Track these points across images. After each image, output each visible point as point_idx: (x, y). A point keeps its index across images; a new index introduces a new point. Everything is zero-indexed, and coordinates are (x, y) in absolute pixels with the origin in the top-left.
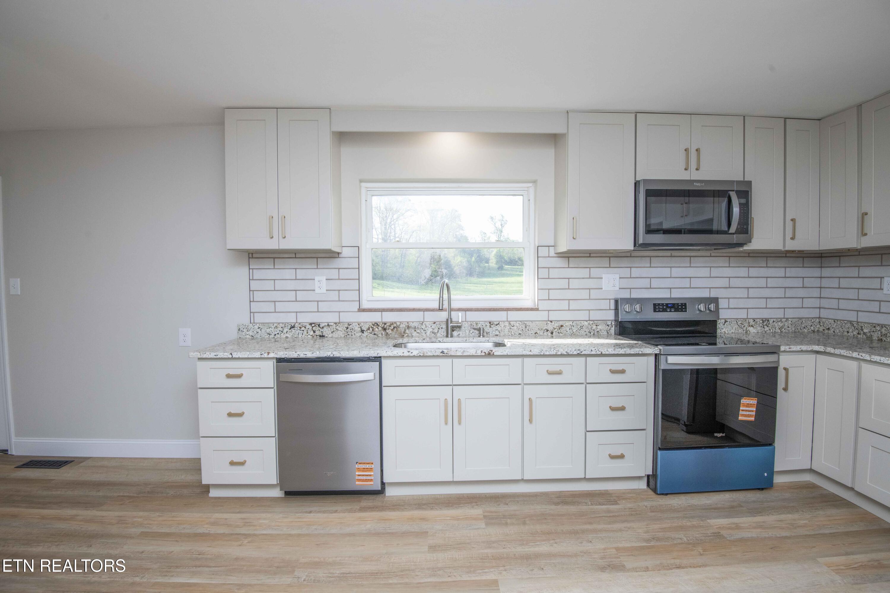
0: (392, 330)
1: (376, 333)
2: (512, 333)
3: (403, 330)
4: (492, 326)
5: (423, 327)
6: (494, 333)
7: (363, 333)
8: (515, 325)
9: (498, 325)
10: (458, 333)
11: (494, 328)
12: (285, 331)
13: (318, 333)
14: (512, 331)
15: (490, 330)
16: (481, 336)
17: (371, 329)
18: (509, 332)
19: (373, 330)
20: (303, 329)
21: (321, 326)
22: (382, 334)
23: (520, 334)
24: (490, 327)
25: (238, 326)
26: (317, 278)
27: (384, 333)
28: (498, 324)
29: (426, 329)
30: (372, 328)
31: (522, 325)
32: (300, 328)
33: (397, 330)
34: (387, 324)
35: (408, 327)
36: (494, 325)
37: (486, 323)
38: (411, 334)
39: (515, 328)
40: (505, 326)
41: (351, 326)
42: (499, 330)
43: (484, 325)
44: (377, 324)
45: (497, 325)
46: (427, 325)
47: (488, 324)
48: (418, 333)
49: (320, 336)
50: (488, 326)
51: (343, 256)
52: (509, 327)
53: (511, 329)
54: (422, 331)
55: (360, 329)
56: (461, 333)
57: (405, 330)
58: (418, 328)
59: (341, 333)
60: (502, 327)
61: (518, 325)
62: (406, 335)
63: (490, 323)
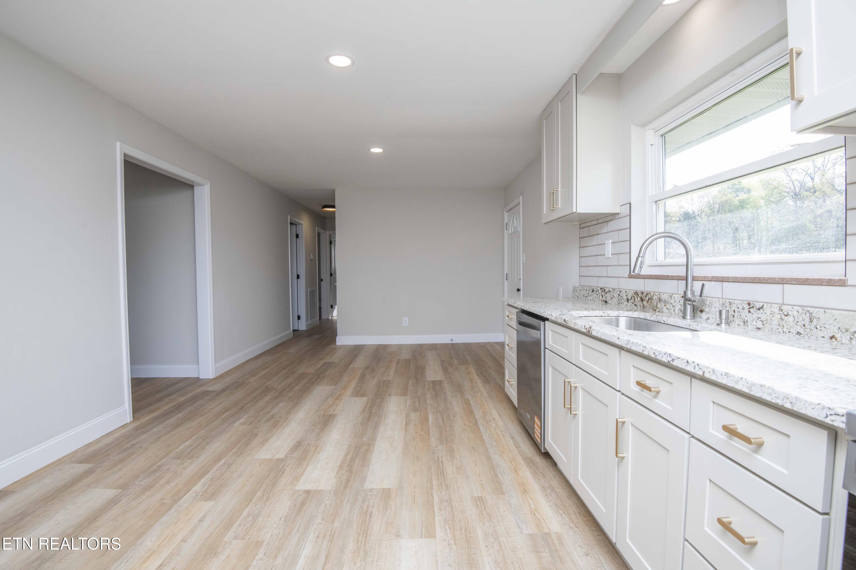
0: (647, 302)
1: (636, 303)
2: (785, 330)
3: (655, 304)
4: (751, 310)
5: (673, 302)
6: (754, 323)
7: (628, 302)
8: (790, 313)
9: (761, 310)
10: (707, 316)
11: (755, 316)
12: (590, 294)
13: (604, 299)
14: (785, 325)
15: (749, 317)
16: (723, 325)
17: (633, 299)
18: (779, 325)
19: (634, 300)
20: (597, 293)
21: (606, 291)
22: (640, 305)
23: (799, 333)
24: (749, 312)
25: (573, 287)
26: (606, 242)
27: (641, 305)
28: (762, 308)
29: (674, 305)
30: (634, 297)
31: (803, 315)
32: (596, 292)
33: (651, 302)
34: (645, 294)
35: (660, 300)
36: (754, 309)
37: (744, 305)
38: (662, 310)
39: (791, 319)
40: (772, 313)
41: (621, 293)
42: (762, 319)
43: (741, 307)
44: (637, 294)
45: (759, 309)
46: (676, 299)
47: (747, 307)
48: (667, 309)
49: (605, 301)
50: (746, 311)
51: (621, 216)
52: (779, 316)
53: (783, 320)
54: (671, 307)
55: (626, 297)
56: (710, 316)
57: (657, 304)
58: (668, 301)
59: (615, 300)
60: (768, 314)
61: (795, 313)
62: (658, 310)
63: (749, 304)
